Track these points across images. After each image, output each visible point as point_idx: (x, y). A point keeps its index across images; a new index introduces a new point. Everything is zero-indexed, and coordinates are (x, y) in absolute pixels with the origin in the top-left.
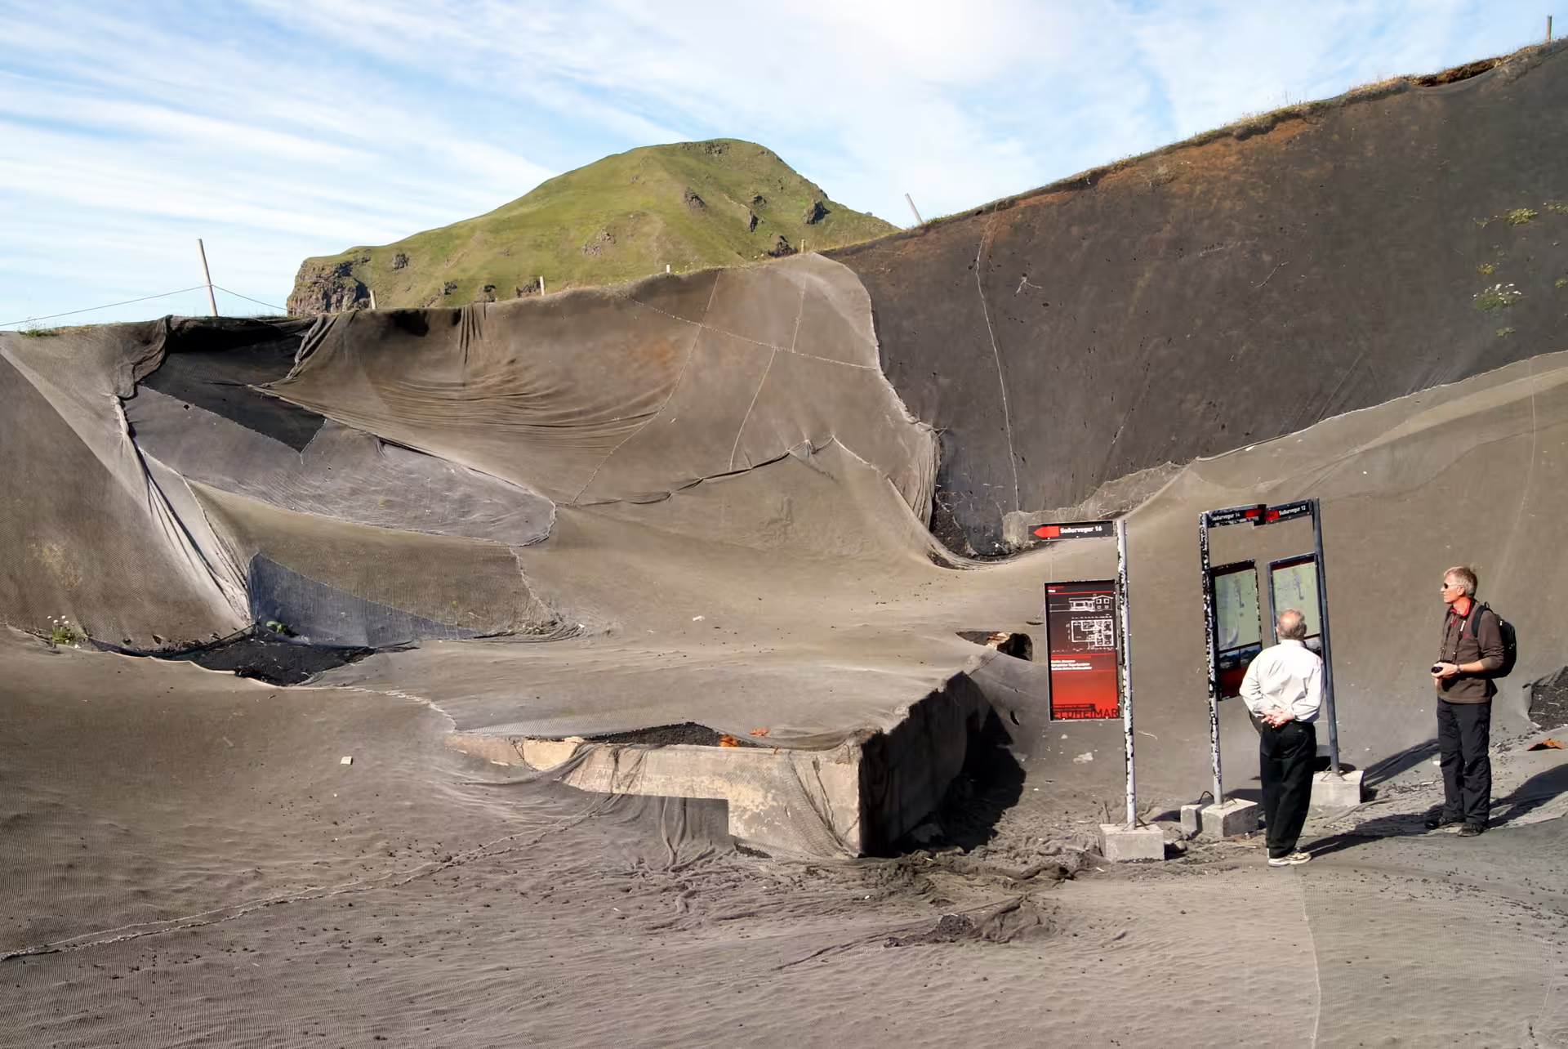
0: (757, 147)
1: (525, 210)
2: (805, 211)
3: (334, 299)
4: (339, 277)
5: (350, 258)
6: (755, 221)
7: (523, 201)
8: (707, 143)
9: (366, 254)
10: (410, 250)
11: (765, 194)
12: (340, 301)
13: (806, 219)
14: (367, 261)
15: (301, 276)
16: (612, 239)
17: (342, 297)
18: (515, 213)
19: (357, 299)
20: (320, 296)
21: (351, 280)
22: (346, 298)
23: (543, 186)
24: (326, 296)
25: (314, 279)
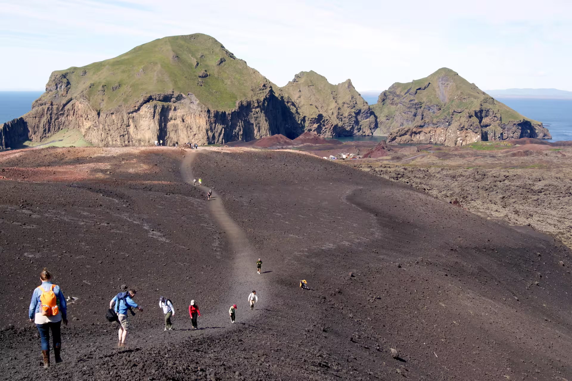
0: (209, 36)
1: (126, 57)
2: (217, 61)
3: (59, 86)
4: (61, 78)
5: (69, 71)
6: (198, 64)
7: (127, 54)
8: (190, 35)
9: (74, 70)
10: (87, 69)
11: (206, 54)
12: (61, 86)
13: (217, 64)
14: (73, 72)
15: (51, 78)
16: (144, 71)
17: (62, 85)
18: (123, 58)
19: (67, 86)
20: (54, 85)
21: (65, 79)
22: (63, 86)
23: (135, 49)
24: (56, 85)
25: (54, 79)
